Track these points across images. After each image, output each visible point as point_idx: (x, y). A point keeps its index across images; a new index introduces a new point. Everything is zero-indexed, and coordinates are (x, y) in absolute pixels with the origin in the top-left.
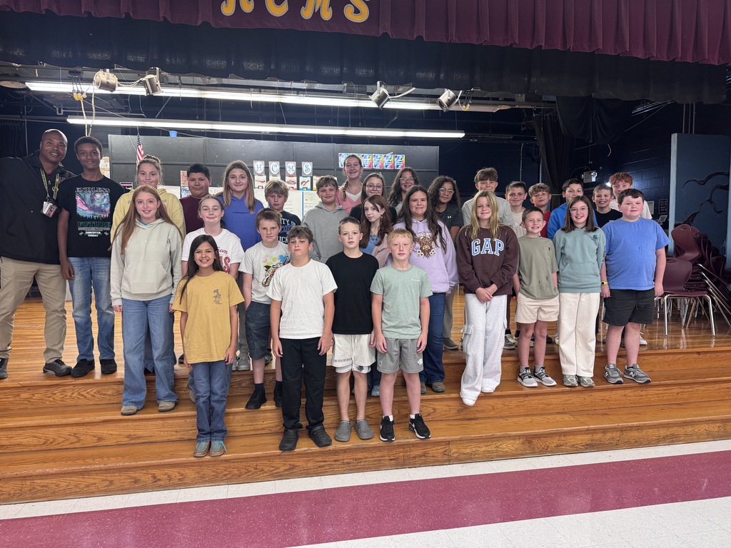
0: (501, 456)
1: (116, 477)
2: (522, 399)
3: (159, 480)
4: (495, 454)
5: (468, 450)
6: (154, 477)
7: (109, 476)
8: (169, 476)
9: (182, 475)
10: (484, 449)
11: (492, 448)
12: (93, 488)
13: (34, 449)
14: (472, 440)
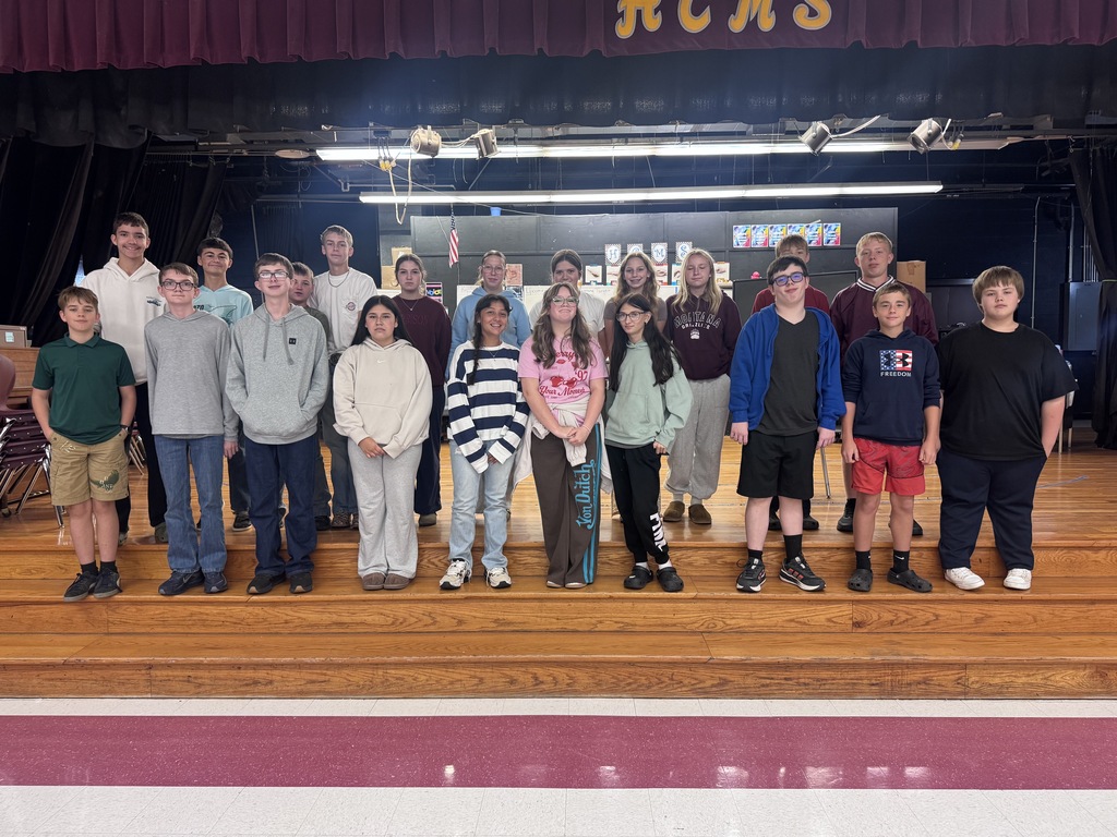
0: (1052, 694)
1: (487, 674)
2: (1084, 607)
3: (542, 682)
4: (1043, 689)
5: (997, 680)
6: (536, 678)
7: (478, 672)
8: (554, 678)
9: (571, 678)
10: (1024, 680)
11: (1038, 679)
12: (458, 686)
13: (380, 630)
14: (1004, 665)
